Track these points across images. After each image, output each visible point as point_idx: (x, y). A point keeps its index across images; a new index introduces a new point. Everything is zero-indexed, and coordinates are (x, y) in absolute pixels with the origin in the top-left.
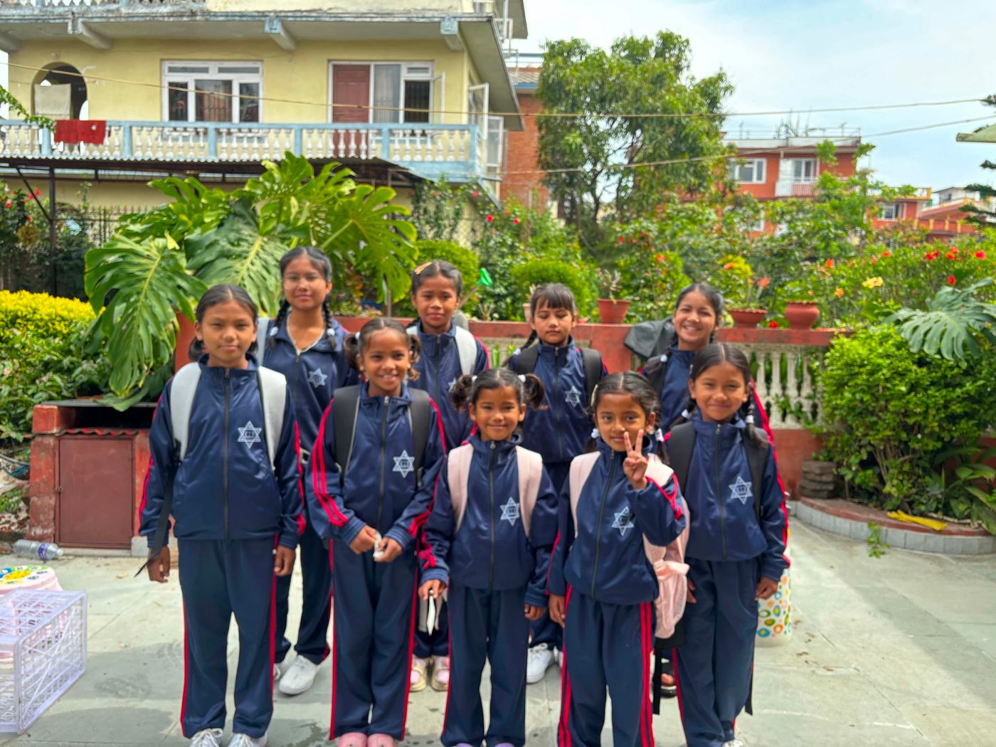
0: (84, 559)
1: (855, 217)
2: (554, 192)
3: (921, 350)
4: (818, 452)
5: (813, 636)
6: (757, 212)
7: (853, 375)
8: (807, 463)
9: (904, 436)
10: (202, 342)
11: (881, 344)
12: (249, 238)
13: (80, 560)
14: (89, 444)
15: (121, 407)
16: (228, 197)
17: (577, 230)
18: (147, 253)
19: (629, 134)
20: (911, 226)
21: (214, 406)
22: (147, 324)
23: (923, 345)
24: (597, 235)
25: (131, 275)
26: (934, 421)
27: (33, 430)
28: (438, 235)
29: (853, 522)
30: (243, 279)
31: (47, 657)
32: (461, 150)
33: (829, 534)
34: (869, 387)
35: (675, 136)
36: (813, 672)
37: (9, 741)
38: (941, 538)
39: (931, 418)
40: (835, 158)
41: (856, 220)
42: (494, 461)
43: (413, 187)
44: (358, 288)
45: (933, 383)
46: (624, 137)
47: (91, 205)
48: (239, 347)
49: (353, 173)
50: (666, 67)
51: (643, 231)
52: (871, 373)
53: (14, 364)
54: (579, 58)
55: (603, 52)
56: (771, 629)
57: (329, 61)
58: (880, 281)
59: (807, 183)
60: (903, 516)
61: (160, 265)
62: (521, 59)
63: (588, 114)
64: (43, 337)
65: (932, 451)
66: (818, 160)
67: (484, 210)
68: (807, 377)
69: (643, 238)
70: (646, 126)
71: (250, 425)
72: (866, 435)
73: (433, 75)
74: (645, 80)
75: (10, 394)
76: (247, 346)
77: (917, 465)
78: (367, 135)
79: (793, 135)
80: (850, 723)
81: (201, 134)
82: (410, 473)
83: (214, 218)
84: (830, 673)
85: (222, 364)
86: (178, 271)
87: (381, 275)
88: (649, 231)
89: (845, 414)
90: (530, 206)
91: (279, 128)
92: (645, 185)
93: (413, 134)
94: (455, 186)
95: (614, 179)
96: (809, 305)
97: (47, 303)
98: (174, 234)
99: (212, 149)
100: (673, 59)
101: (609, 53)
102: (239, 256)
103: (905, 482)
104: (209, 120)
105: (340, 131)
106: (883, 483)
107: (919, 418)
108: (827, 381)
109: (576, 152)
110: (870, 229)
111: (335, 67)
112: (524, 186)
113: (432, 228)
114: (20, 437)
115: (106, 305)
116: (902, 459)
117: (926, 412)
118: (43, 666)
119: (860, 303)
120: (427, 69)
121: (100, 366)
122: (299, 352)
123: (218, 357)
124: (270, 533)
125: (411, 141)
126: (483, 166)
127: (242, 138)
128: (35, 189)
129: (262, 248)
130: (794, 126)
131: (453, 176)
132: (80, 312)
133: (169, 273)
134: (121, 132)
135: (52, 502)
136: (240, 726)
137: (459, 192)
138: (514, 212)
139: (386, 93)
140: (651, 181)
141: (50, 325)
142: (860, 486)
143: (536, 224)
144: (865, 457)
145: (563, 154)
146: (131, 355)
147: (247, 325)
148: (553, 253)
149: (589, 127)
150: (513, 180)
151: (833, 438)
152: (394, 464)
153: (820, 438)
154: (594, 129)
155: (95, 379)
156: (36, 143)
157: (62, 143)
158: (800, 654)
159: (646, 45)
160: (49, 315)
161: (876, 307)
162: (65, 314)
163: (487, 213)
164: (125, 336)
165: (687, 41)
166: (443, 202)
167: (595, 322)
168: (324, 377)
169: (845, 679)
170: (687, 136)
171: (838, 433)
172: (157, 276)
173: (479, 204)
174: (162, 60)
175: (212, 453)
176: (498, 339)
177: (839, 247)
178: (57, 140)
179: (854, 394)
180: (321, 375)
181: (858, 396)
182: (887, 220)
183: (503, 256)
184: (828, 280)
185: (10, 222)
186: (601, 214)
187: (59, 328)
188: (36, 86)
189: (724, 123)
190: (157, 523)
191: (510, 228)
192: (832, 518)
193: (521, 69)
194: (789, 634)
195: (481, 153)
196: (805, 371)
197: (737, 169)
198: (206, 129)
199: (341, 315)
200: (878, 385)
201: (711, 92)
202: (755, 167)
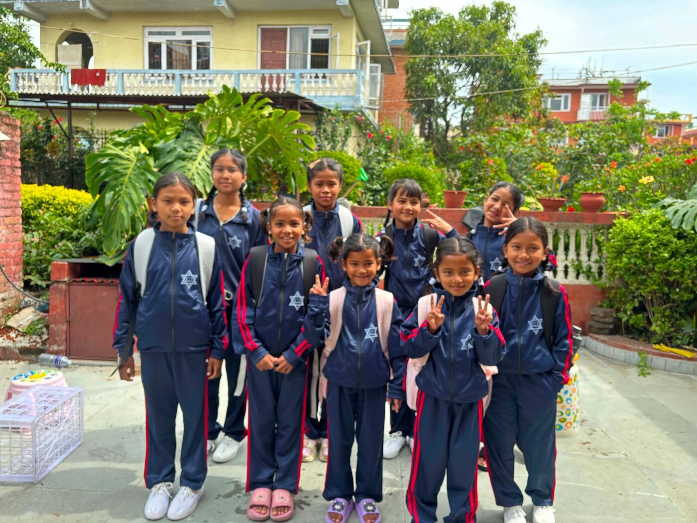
0: (86, 367)
1: (636, 134)
2: (417, 118)
3: (680, 227)
4: (602, 302)
5: (595, 431)
6: (564, 131)
7: (630, 246)
8: (594, 309)
9: (666, 289)
10: (156, 213)
11: (650, 223)
12: (197, 146)
13: (83, 368)
14: (89, 288)
15: (110, 263)
16: (183, 117)
17: (432, 144)
18: (127, 156)
19: (470, 76)
20: (677, 142)
21: (165, 259)
22: (127, 206)
23: (682, 223)
24: (447, 148)
25: (117, 172)
26: (688, 279)
27: (51, 279)
28: (333, 148)
29: (627, 351)
30: (193, 175)
31: (55, 432)
32: (350, 88)
33: (610, 360)
34: (641, 254)
35: (504, 77)
36: (594, 456)
37: (29, 488)
38: (691, 363)
39: (686, 276)
40: (622, 92)
41: (636, 137)
42: (360, 298)
43: (317, 114)
44: (274, 183)
45: (688, 252)
46: (467, 78)
47: (96, 128)
48: (182, 217)
49: (271, 101)
50: (498, 27)
51: (477, 141)
52: (643, 244)
53: (39, 234)
54: (435, 21)
55: (453, 17)
56: (563, 425)
57: (259, 25)
58: (652, 179)
59: (601, 111)
60: (664, 348)
61: (136, 165)
62: (394, 23)
63: (441, 62)
64: (60, 216)
65: (687, 301)
66: (609, 94)
67: (366, 130)
68: (595, 248)
69: (477, 147)
70: (483, 70)
71: (189, 273)
72: (638, 289)
73: (331, 35)
74: (483, 36)
75: (38, 255)
76: (188, 217)
77: (676, 311)
78: (285, 78)
79: (591, 76)
80: (619, 492)
81: (171, 78)
82: (301, 307)
83: (173, 132)
84: (606, 457)
85: (170, 229)
86: (148, 169)
87: (291, 173)
88: (482, 141)
89: (622, 273)
90: (399, 127)
91: (224, 73)
92: (481, 112)
93: (317, 77)
94: (345, 113)
95: (460, 108)
96: (597, 195)
97: (63, 193)
98: (146, 143)
99: (178, 88)
100: (503, 21)
101: (457, 17)
102: (191, 158)
103: (666, 323)
104: (176, 68)
105: (266, 75)
106: (650, 324)
107: (677, 277)
108: (610, 250)
109: (432, 89)
110: (646, 143)
111: (263, 30)
112: (395, 114)
113: (329, 143)
114: (44, 284)
115: (100, 192)
116: (664, 307)
117: (683, 272)
118: (52, 438)
119: (636, 195)
120: (327, 30)
121: (98, 236)
122: (221, 223)
123: (168, 225)
124: (205, 348)
125: (315, 82)
126: (366, 99)
127: (198, 80)
128: (58, 117)
129: (207, 153)
130: (592, 70)
131: (345, 106)
132: (84, 198)
133: (142, 171)
134: (116, 78)
135: (64, 327)
136: (186, 482)
137: (348, 117)
138: (387, 131)
139: (298, 48)
140: (486, 109)
141: (65, 208)
142: (633, 326)
143: (403, 140)
144: (637, 305)
145: (423, 90)
146: (117, 227)
147: (189, 202)
148: (415, 161)
149: (441, 71)
150: (388, 110)
151: (614, 291)
152: (289, 301)
153: (604, 291)
154: (445, 72)
155: (95, 245)
156: (59, 85)
157: (76, 85)
158: (585, 443)
159: (484, 11)
160: (64, 201)
161: (648, 196)
162: (74, 200)
163: (368, 132)
164: (113, 214)
165: (514, 8)
166: (337, 124)
167: (442, 207)
168: (239, 241)
169: (617, 461)
170: (512, 76)
171: (618, 287)
172: (134, 172)
173: (363, 125)
174: (144, 27)
175: (163, 292)
176: (372, 219)
177: (623, 156)
178: (73, 83)
179: (629, 259)
180: (237, 240)
181: (632, 261)
182: (660, 138)
183: (379, 162)
184: (613, 179)
185: (41, 140)
186: (450, 134)
187: (70, 210)
188: (59, 46)
189: (539, 67)
190: (125, 340)
191: (384, 142)
192: (612, 348)
193: (394, 31)
194: (577, 429)
195: (365, 90)
196: (594, 242)
197: (550, 100)
198: (174, 74)
199: (263, 202)
200: (647, 253)
201: (530, 44)
202: (562, 99)
